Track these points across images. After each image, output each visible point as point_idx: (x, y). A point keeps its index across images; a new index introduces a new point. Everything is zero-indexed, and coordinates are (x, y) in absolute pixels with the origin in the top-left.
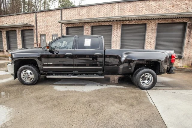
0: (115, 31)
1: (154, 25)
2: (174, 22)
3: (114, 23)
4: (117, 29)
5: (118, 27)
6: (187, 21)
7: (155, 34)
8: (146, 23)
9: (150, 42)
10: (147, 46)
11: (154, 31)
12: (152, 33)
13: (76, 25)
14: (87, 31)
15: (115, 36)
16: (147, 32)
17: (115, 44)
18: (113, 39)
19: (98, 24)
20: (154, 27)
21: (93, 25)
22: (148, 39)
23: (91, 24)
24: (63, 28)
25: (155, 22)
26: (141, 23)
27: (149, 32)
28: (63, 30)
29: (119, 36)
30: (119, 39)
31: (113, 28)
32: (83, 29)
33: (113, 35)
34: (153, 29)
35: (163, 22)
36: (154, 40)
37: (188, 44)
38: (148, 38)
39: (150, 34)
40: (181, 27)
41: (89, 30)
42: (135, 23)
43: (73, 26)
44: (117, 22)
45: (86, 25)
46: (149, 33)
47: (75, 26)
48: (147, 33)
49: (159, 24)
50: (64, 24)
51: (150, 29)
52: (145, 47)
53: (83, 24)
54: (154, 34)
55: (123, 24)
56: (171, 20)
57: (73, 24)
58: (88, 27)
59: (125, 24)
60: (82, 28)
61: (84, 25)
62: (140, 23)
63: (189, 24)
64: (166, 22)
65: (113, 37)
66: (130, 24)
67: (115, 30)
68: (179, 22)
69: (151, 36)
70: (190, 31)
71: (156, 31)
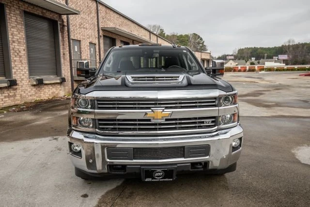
1: (18, 12)
6: (57, 20)
7: (23, 34)
8: (3, 2)
9: (18, 52)
10: (15, 60)
11: (20, 26)
12: (19, 31)
22: (14, 44)
25: (19, 7)
27: (13, 27)
34: (19, 22)
35: (31, 12)
36: (23, 48)
37: (64, 59)
38: (14, 42)
39: (15, 31)
46: (12, 29)
49: (25, 12)
51: (12, 20)
52: (12, 63)
54: (21, 33)
56: (40, 10)
68: (49, 17)
69: (18, 38)
70: (63, 37)
71: (23, 27)
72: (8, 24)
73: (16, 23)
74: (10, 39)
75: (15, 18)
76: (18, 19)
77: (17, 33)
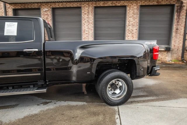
0: (86, 16)
1: (136, 7)
2: (160, 4)
3: (83, 4)
4: (88, 12)
5: (90, 10)
6: (174, 3)
7: (137, 20)
8: (125, 5)
9: (131, 31)
10: (128, 36)
11: (136, 16)
12: (134, 19)
13: (29, 6)
14: (47, 15)
15: (85, 22)
16: (127, 17)
17: (87, 34)
18: (83, 27)
19: (61, 5)
20: (136, 11)
21: (54, 6)
22: (129, 27)
23: (51, 5)
24: (7, 11)
25: (137, 4)
26: (120, 5)
27: (130, 17)
28: (7, 13)
29: (91, 23)
30: (92, 26)
31: (83, 11)
32: (40, 12)
33: (83, 22)
34: (135, 13)
35: (147, 4)
36: (136, 28)
37: (176, 32)
38: (129, 25)
39: (131, 19)
40: (167, 10)
41: (49, 14)
42: (111, 5)
43: (24, 7)
44: (88, 3)
45: (44, 6)
46: (129, 19)
47: (26, 7)
48: (127, 19)
49: (141, 6)
50: (10, 4)
51: (131, 13)
52: (126, 37)
53: (39, 4)
54: (136, 20)
55: (96, 6)
57: (23, 5)
58: (47, 10)
59: (99, 6)
60: (38, 11)
61: (40, 6)
62: (118, 5)
63: (177, 6)
64: (151, 4)
65: (83, 24)
66: (105, 5)
67: (85, 14)
68: (165, 4)
69: (133, 23)
70: (179, 16)
71: (138, 16)
72: (127, 16)
73: (133, 14)
74: (127, 24)
75: (133, 12)
76: (135, 11)
77: (133, 20)
